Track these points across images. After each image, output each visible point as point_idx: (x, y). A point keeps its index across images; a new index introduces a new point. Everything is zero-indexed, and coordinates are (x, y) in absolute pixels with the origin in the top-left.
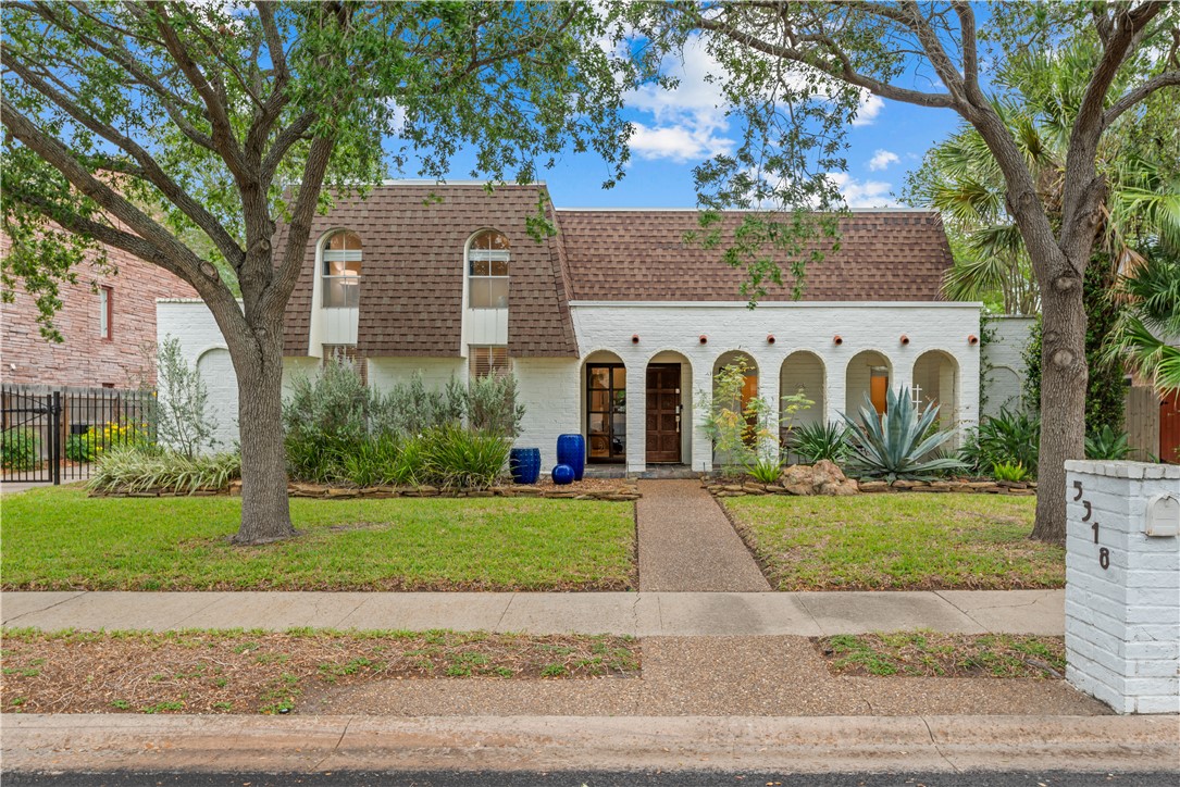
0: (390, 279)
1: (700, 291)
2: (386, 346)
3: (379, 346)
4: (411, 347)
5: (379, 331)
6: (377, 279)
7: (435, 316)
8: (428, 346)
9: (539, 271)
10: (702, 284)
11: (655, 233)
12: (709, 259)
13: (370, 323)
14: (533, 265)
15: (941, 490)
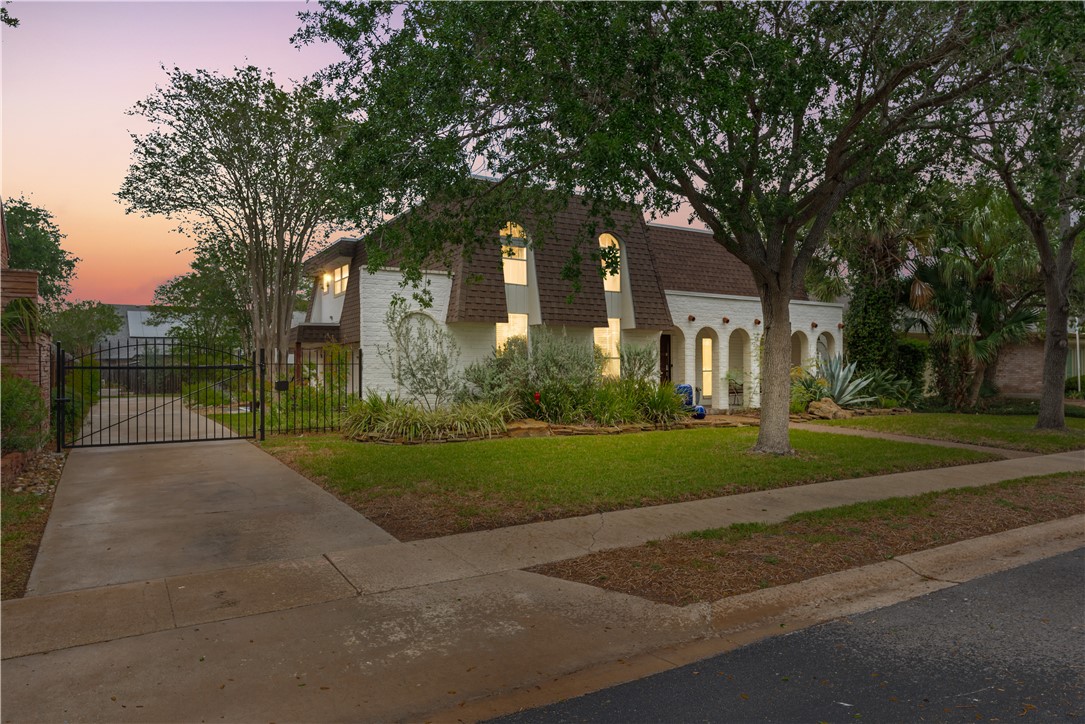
0: (555, 264)
1: (687, 285)
2: (560, 317)
3: (556, 317)
4: (577, 318)
5: (554, 305)
6: (547, 264)
7: (589, 296)
8: (588, 318)
9: (646, 267)
10: (688, 280)
11: (658, 242)
12: (689, 263)
13: (547, 299)
14: (642, 262)
15: (876, 414)
